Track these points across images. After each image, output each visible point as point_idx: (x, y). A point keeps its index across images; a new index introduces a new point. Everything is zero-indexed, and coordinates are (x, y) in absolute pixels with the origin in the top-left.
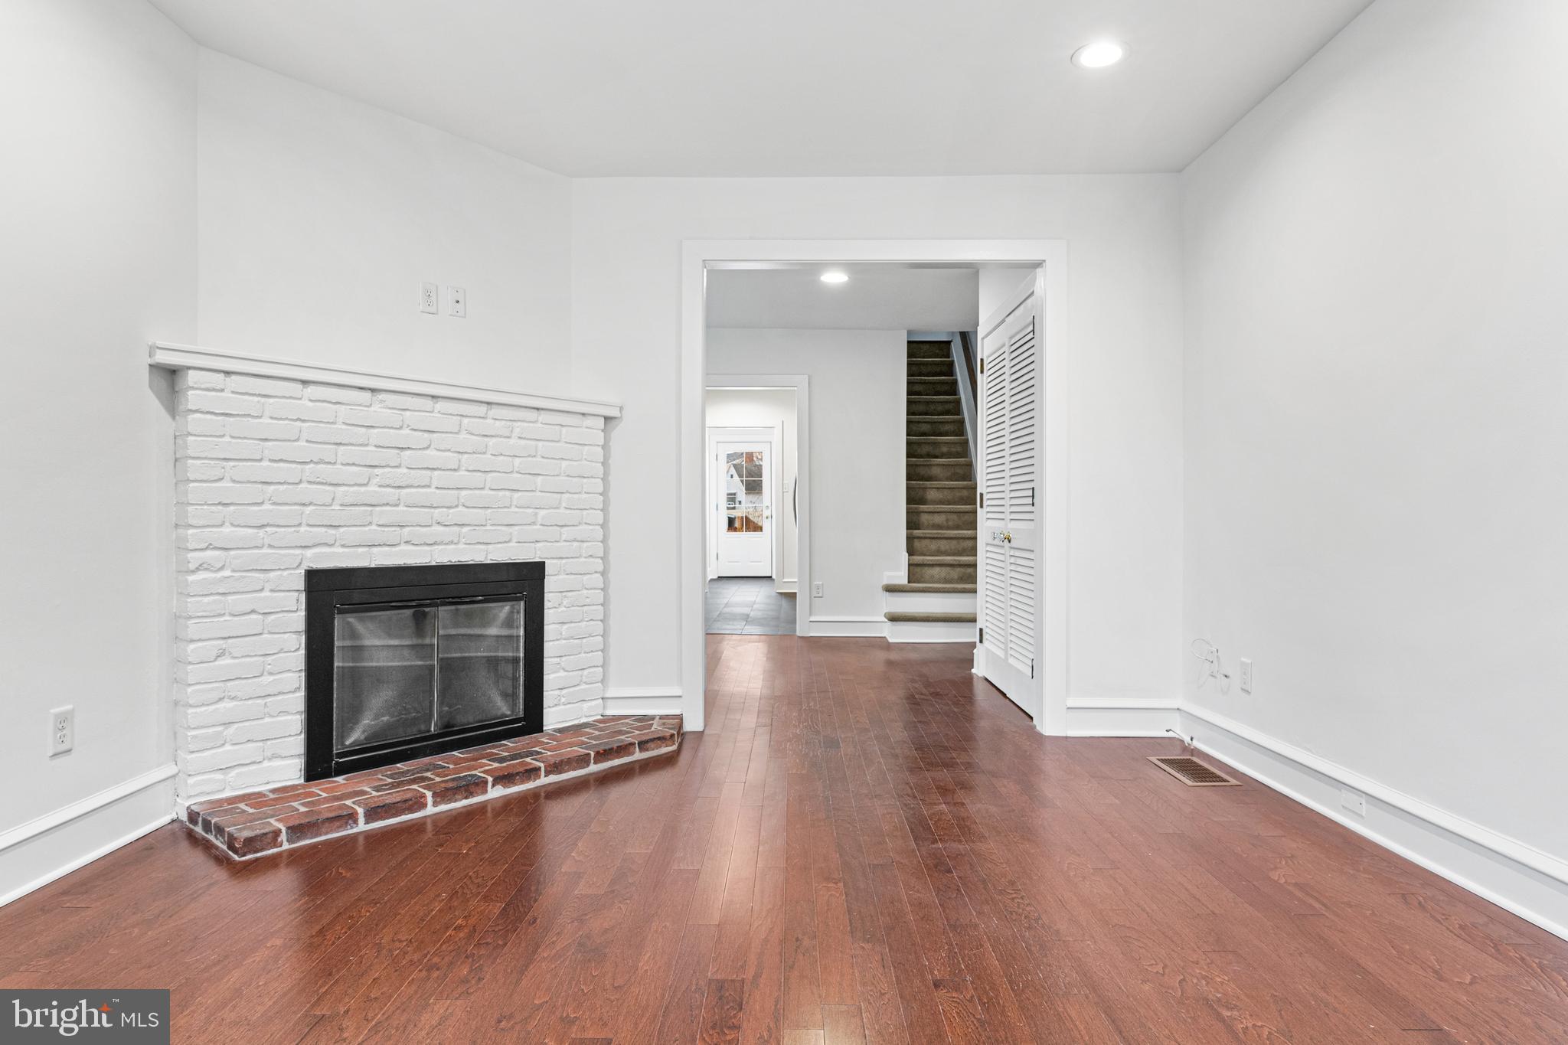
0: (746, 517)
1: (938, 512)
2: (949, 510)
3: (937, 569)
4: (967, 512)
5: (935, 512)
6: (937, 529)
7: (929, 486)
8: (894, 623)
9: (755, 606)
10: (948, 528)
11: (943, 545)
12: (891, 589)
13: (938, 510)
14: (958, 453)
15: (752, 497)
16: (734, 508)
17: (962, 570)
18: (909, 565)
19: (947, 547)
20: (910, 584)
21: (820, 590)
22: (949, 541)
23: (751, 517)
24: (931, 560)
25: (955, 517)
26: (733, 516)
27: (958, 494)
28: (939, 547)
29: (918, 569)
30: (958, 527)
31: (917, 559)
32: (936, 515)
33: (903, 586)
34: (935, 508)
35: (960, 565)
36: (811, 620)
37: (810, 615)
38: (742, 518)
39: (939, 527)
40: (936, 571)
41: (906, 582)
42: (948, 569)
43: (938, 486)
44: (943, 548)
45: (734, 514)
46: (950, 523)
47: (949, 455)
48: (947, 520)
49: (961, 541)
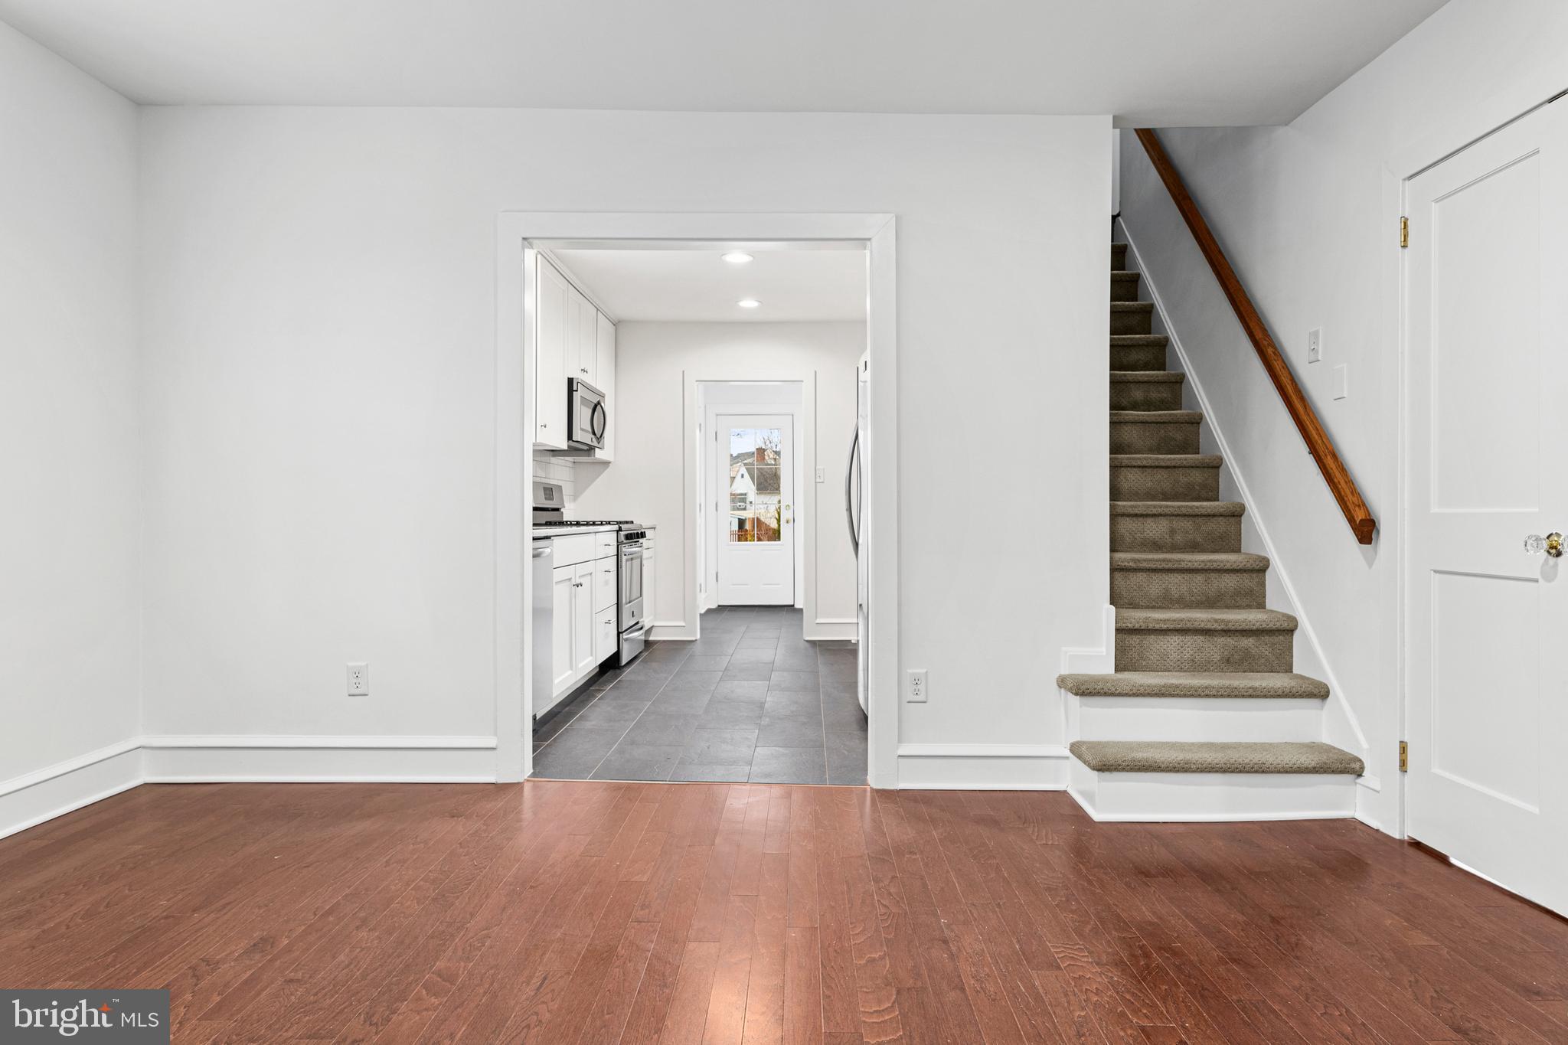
0: (757, 518)
1: (1154, 515)
2: (1178, 512)
3: (1175, 640)
4: (1214, 516)
5: (1147, 516)
6: (1151, 551)
7: (1124, 463)
8: (1107, 775)
9: (775, 676)
10: (1174, 548)
11: (1176, 584)
12: (1085, 689)
13: (1155, 511)
14: (1162, 401)
15: (765, 498)
16: (745, 509)
17: (1230, 641)
18: (1118, 630)
19: (1184, 589)
20: (1120, 676)
21: (922, 687)
22: (1187, 576)
23: (762, 519)
24: (1165, 621)
25: (1187, 524)
26: (744, 518)
27: (1183, 478)
28: (1167, 590)
29: (1135, 640)
30: (1194, 547)
31: (1138, 617)
32: (1149, 520)
33: (1103, 679)
34: (1149, 507)
35: (1227, 632)
36: (901, 752)
37: (900, 741)
38: (753, 519)
39: (1156, 546)
40: (1172, 644)
41: (1113, 671)
42: (1200, 639)
43: (1145, 463)
44: (1175, 592)
45: (743, 515)
46: (1179, 538)
47: (1148, 405)
48: (1172, 532)
49: (1213, 575)
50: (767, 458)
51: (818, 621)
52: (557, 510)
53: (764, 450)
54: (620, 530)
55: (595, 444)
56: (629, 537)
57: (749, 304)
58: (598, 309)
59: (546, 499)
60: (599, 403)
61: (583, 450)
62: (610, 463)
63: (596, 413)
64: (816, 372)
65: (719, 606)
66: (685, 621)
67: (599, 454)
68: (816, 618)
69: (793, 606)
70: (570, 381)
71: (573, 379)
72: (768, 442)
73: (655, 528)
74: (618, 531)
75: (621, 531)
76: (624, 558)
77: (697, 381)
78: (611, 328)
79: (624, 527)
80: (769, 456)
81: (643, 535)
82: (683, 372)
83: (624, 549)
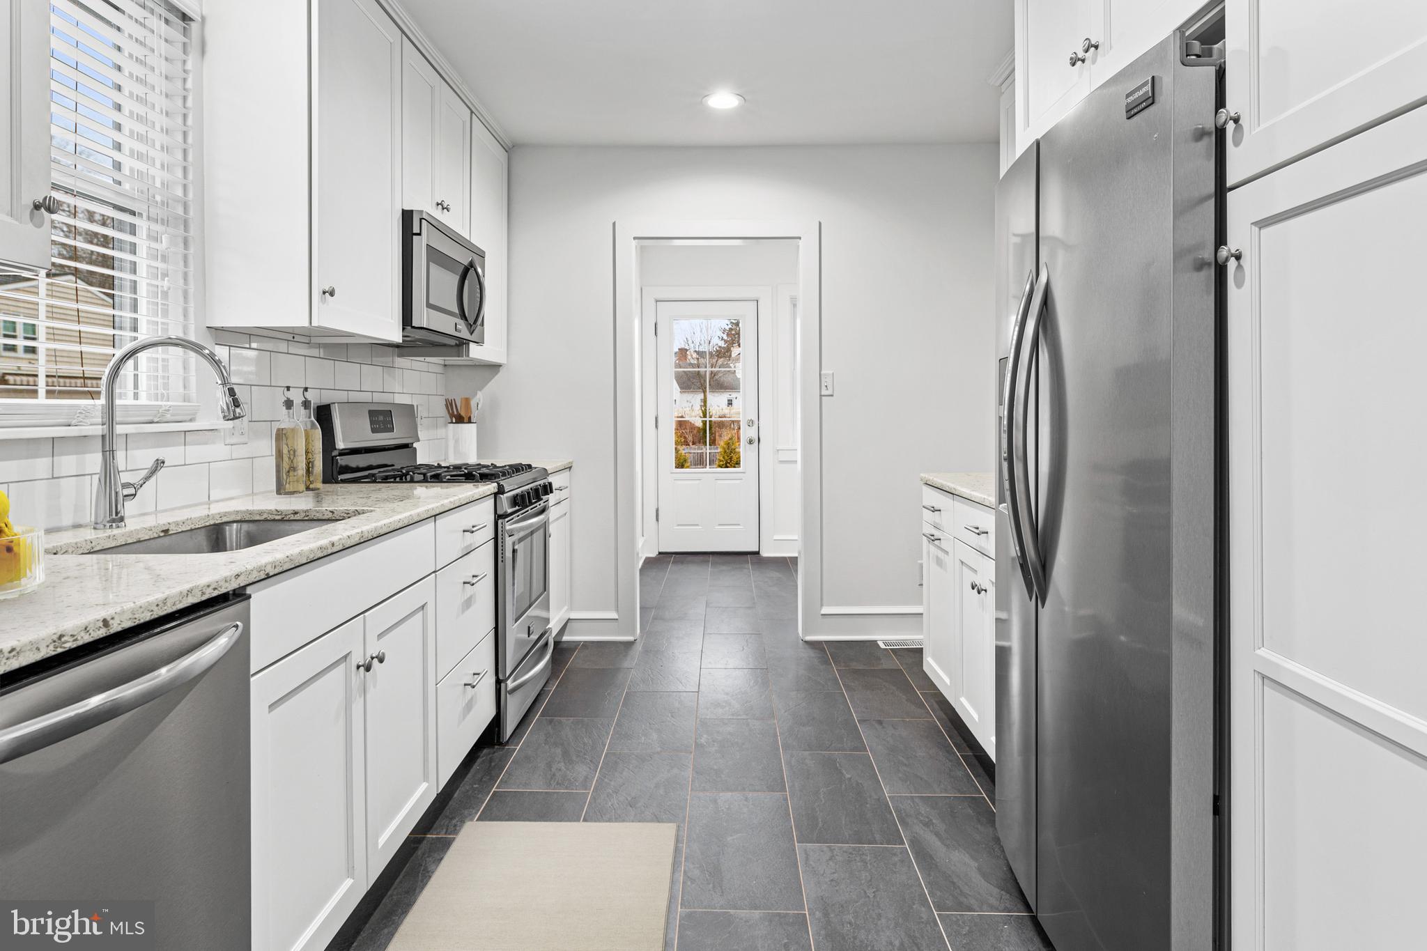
50: (689, 357)
51: (825, 610)
52: (406, 446)
53: (687, 350)
54: (501, 491)
55: (464, 333)
56: (520, 502)
57: (723, 100)
58: (472, 112)
59: (374, 431)
60: (471, 265)
61: (445, 345)
62: (500, 366)
63: (466, 282)
64: (820, 223)
65: (660, 553)
66: (617, 610)
67: (475, 352)
68: (822, 605)
69: (758, 553)
70: (407, 216)
71: (412, 212)
72: (690, 342)
73: (570, 468)
74: (496, 495)
75: (503, 493)
76: (509, 541)
77: (635, 238)
78: (501, 155)
79: (508, 484)
80: (692, 356)
81: (548, 489)
82: (614, 224)
83: (508, 527)
